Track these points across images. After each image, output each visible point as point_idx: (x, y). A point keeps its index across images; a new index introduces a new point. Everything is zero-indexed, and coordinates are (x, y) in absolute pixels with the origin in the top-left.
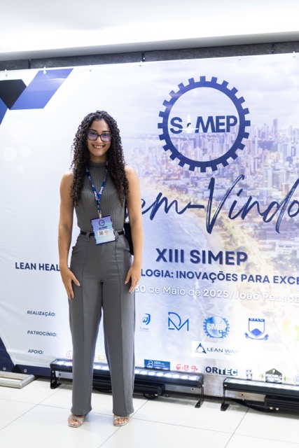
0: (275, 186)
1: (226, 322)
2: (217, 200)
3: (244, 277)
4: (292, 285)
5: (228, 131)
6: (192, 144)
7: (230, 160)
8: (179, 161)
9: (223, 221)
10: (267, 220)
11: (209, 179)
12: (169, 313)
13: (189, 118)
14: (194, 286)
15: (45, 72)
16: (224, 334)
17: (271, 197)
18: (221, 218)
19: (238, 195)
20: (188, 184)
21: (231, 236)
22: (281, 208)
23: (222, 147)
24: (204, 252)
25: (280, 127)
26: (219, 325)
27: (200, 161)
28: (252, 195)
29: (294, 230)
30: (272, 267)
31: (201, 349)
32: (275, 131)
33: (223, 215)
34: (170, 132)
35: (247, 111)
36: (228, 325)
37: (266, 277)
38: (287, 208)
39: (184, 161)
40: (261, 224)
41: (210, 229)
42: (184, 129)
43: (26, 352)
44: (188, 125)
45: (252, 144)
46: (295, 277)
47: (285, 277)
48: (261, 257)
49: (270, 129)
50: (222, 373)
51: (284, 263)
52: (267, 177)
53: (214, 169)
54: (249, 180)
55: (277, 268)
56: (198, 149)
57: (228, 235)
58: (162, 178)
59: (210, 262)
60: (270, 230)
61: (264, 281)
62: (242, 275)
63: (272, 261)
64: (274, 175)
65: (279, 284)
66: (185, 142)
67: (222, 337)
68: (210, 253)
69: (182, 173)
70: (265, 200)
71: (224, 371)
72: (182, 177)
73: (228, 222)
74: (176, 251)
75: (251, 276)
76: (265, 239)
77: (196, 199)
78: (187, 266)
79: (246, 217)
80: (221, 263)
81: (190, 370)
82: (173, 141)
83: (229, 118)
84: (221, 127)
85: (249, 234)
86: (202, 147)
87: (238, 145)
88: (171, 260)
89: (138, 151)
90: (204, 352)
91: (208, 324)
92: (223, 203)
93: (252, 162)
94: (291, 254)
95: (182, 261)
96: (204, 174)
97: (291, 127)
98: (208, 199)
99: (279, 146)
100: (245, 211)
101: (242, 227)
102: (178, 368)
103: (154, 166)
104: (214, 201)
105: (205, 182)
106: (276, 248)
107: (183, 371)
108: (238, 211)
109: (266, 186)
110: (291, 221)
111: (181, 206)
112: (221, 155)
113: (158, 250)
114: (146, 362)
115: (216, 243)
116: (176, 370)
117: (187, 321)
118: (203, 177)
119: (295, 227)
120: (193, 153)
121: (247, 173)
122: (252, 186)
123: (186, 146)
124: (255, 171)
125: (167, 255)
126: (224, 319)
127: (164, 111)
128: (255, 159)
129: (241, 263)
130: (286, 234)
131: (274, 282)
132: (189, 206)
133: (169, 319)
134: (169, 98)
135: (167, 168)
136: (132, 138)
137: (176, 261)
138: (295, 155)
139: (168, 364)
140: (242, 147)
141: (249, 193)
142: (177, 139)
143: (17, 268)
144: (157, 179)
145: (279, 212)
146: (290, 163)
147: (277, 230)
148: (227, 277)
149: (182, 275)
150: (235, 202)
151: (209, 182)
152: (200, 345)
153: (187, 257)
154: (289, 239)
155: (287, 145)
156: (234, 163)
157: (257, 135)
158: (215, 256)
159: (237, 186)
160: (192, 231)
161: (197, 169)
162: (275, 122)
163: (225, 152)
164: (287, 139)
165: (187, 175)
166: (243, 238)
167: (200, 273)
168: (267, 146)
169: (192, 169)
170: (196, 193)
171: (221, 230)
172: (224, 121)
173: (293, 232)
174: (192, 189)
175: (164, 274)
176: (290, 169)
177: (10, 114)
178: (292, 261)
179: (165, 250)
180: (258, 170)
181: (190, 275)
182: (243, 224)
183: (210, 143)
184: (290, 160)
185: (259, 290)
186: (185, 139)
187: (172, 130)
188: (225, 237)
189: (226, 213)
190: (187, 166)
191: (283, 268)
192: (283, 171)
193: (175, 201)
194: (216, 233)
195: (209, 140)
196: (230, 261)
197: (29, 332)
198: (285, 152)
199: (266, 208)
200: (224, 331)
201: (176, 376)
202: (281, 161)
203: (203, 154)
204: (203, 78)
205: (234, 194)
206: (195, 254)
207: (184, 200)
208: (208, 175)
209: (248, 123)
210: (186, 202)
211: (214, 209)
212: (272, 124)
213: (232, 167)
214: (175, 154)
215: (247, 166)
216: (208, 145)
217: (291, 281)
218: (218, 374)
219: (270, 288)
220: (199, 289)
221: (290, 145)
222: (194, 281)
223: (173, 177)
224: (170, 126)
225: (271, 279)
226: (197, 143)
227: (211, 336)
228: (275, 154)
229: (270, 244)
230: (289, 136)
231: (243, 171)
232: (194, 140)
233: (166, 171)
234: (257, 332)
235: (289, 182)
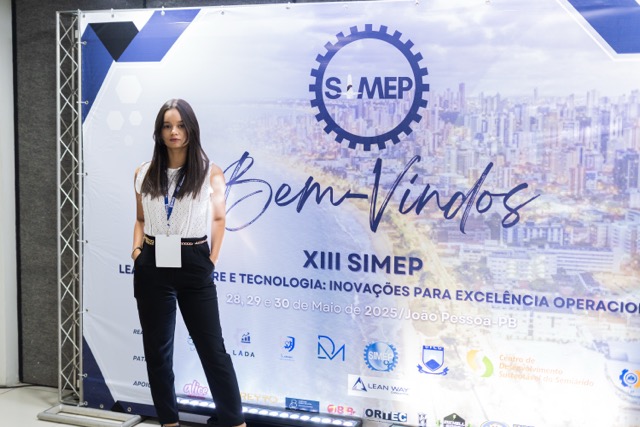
0: (460, 172)
1: (394, 350)
2: (385, 188)
3: (418, 291)
4: (480, 303)
5: (401, 97)
6: (354, 114)
7: (402, 136)
8: (336, 135)
9: (392, 215)
10: (449, 216)
11: (375, 160)
12: (319, 337)
13: (350, 79)
14: (354, 301)
15: (163, 13)
16: (391, 366)
17: (455, 186)
18: (390, 211)
19: (412, 181)
20: (347, 166)
21: (402, 235)
22: (467, 201)
23: (392, 117)
24: (366, 256)
25: (468, 94)
26: (385, 355)
27: (364, 135)
28: (429, 182)
29: (483, 229)
30: (453, 279)
31: (359, 386)
32: (462, 99)
33: (392, 208)
34: (325, 97)
35: (425, 72)
36: (395, 354)
37: (447, 291)
38: (476, 201)
39: (342, 135)
40: (441, 221)
41: (374, 227)
42: (343, 94)
43: (130, 385)
44: (348, 88)
45: (430, 116)
46: (485, 292)
47: (471, 292)
48: (441, 264)
49: (455, 96)
50: (387, 417)
51: (470, 274)
52: (449, 159)
53: (382, 147)
54: (426, 163)
55: (460, 280)
56: (361, 120)
57: (398, 234)
58: (313, 158)
59: (374, 270)
60: (453, 229)
61: (444, 296)
62: (416, 288)
63: (454, 270)
64: (459, 157)
65: (463, 302)
66: (345, 110)
67: (388, 370)
68: (374, 258)
69: (339, 151)
70: (446, 189)
71: (390, 415)
72: (339, 157)
73: (398, 217)
74: (330, 254)
75: (427, 290)
76: (446, 241)
77: (357, 186)
78: (344, 274)
79: (422, 212)
80: (388, 271)
81: (345, 413)
82: (328, 109)
83: (401, 80)
84: (391, 92)
85: (426, 234)
86: (366, 118)
87: (413, 115)
88: (323, 266)
89: (282, 120)
90: (364, 389)
91: (370, 352)
92: (392, 193)
93: (431, 138)
94: (480, 262)
95: (338, 267)
96: (368, 154)
97: (482, 94)
98: (373, 186)
99: (466, 118)
100: (420, 204)
101: (416, 225)
102: (330, 410)
103: (304, 141)
104: (380, 189)
105: (369, 163)
106: (460, 254)
107: (337, 413)
108: (411, 203)
109: (449, 172)
110: (481, 218)
111: (338, 194)
112: (390, 129)
113: (306, 252)
114: (288, 400)
115: (382, 244)
116: (327, 412)
117: (343, 347)
118: (366, 158)
119: (485, 226)
120: (354, 125)
121: (424, 153)
122: (430, 171)
123: (344, 117)
124: (434, 151)
125: (317, 260)
126: (391, 346)
127: (317, 68)
128: (434, 134)
129: (415, 272)
130: (473, 235)
131: (458, 299)
132: (348, 195)
133: (319, 345)
134: (324, 52)
135: (319, 144)
136: (275, 103)
137: (330, 267)
138: (486, 131)
139: (316, 404)
140: (418, 119)
141: (426, 180)
142: (333, 106)
143: (121, 272)
144: (307, 158)
145: (465, 205)
146: (481, 142)
147: (462, 229)
148: (396, 290)
149: (336, 286)
150: (408, 192)
151: (374, 164)
152: (359, 380)
153: (345, 262)
154: (477, 242)
155: (476, 118)
156: (408, 140)
157: (438, 104)
158: (381, 262)
159: (410, 170)
160: (350, 228)
161: (360, 146)
162: (462, 87)
163: (395, 125)
164: (477, 110)
165: (347, 155)
166: (417, 239)
167: (361, 284)
168: (451, 118)
169: (352, 146)
170: (357, 177)
171: (389, 228)
172: (395, 83)
173: (483, 232)
174: (353, 172)
175: (314, 285)
176: (480, 149)
177: (116, 67)
178: (480, 271)
179: (315, 253)
180: (438, 150)
181: (348, 287)
182: (417, 221)
183: (377, 112)
184: (480, 137)
185: (437, 308)
186: (343, 107)
187: (328, 94)
188: (394, 237)
189: (395, 205)
190: (346, 143)
191: (468, 279)
192: (471, 152)
193: (330, 188)
194: (382, 232)
195: (375, 109)
196: (400, 269)
197: (135, 357)
198: (474, 127)
199: (448, 200)
200: (391, 362)
201: (327, 421)
202: (468, 139)
203: (368, 127)
204: (369, 27)
205: (407, 181)
206: (355, 259)
207: (342, 187)
208: (373, 155)
209: (426, 88)
210: (344, 189)
211: (381, 200)
212: (458, 90)
213: (405, 145)
214: (331, 126)
215: (424, 144)
216: (374, 115)
217: (479, 297)
218: (382, 420)
219: (451, 306)
220: (359, 306)
221: (480, 117)
222: (353, 295)
223: (327, 157)
224: (325, 89)
225: (453, 294)
226: (360, 112)
227: (373, 369)
228: (460, 130)
229: (453, 247)
230: (479, 106)
231: (418, 150)
232: (356, 107)
233: (319, 148)
234: (433, 365)
235: (478, 167)
